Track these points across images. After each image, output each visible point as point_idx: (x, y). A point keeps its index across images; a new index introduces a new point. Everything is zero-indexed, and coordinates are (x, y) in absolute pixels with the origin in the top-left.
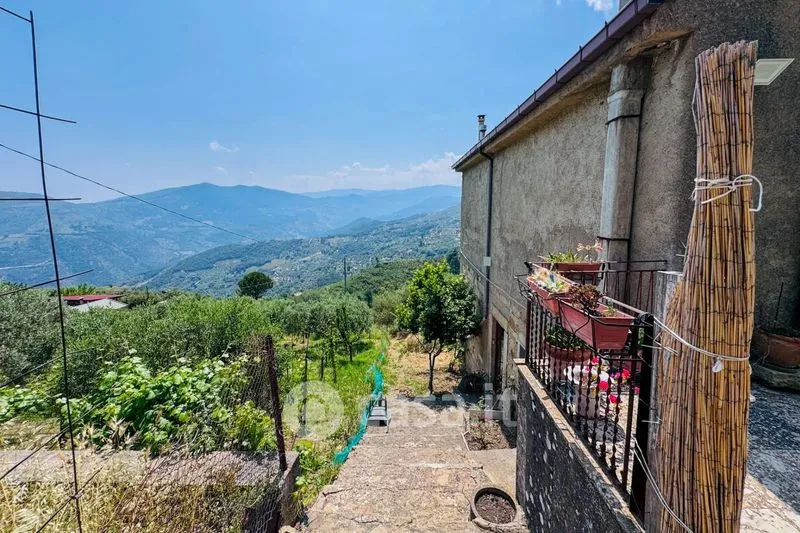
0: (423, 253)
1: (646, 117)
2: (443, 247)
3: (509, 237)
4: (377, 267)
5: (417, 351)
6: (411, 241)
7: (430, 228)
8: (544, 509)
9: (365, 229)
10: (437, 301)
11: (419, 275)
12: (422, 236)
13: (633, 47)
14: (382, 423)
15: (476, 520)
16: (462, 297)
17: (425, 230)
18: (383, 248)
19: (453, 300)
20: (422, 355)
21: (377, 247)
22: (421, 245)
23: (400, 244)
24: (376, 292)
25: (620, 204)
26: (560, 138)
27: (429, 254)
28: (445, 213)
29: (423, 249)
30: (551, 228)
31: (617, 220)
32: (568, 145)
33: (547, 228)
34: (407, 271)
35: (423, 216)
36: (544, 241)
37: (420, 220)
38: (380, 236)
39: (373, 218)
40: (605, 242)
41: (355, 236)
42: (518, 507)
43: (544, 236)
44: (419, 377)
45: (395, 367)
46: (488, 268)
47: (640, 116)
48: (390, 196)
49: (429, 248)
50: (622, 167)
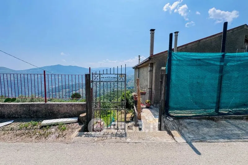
4: (113, 92)
7: (130, 80)
10: (127, 100)
11: (123, 94)
13: (151, 62)
17: (128, 80)
18: (115, 86)
19: (131, 100)
25: (150, 83)
27: (129, 88)
31: (150, 86)
47: (152, 71)
49: (129, 86)
50: (150, 78)
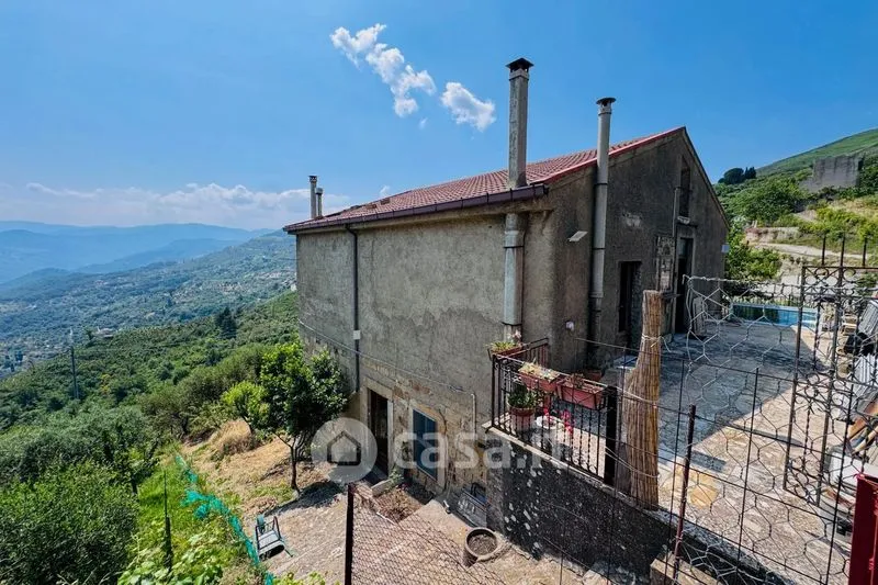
0: (175, 315)
1: (527, 249)
2: (207, 305)
3: (388, 313)
4: (90, 345)
5: (239, 451)
6: (150, 300)
7: (184, 280)
8: (529, 518)
9: (56, 286)
12: (171, 292)
14: (279, 549)
15: (479, 559)
16: (327, 375)
17: (175, 285)
18: (97, 316)
20: (249, 454)
21: (83, 315)
22: (170, 304)
23: (131, 307)
24: (91, 385)
25: (517, 302)
26: (450, 240)
27: (184, 316)
28: (206, 259)
29: (175, 309)
30: (445, 310)
31: (517, 311)
32: (459, 248)
33: (441, 310)
34: (151, 344)
35: (169, 264)
36: (436, 319)
37: (165, 270)
38: (92, 297)
39: (71, 268)
40: (510, 328)
41: (31, 301)
42: (494, 533)
43: (437, 316)
44: (266, 481)
45: (220, 482)
46: (357, 341)
47: (524, 247)
48: (103, 236)
49: (184, 308)
